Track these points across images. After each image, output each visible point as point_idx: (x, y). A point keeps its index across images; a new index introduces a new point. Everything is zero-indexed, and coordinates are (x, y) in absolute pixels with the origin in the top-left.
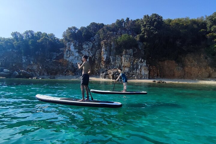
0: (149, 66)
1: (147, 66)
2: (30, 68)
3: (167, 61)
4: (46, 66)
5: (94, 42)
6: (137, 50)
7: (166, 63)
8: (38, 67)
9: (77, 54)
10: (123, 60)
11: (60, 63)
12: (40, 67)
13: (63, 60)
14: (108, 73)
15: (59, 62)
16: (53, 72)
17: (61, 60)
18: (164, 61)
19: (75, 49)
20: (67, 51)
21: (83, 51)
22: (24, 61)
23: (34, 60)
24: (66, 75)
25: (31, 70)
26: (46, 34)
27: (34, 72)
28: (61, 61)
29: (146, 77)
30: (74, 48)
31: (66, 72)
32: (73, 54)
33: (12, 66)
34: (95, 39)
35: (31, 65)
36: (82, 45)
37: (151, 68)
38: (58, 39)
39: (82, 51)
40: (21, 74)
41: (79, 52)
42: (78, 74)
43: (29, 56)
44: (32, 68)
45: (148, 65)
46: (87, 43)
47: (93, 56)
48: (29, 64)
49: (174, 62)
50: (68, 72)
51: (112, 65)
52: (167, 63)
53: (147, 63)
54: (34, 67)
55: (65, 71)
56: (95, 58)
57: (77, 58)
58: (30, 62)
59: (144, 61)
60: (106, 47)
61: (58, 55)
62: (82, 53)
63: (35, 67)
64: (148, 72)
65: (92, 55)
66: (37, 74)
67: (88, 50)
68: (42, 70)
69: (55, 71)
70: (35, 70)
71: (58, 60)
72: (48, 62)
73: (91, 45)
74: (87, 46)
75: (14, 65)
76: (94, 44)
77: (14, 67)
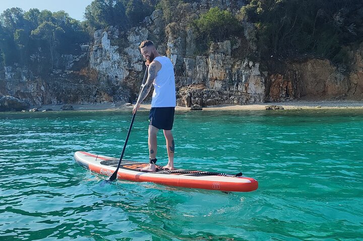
0: (266, 75)
1: (262, 75)
2: (22, 91)
3: (312, 61)
4: (54, 85)
5: (152, 28)
6: (239, 41)
7: (309, 66)
8: (38, 87)
9: (117, 57)
10: (210, 66)
11: (83, 77)
12: (43, 88)
13: (89, 69)
14: (180, 94)
15: (80, 74)
16: (69, 95)
17: (83, 71)
18: (306, 60)
19: (112, 44)
20: (96, 51)
21: (130, 48)
22: (8, 76)
23: (29, 72)
24: (96, 101)
25: (23, 95)
26: (49, 13)
27: (32, 97)
28: (84, 72)
29: (258, 100)
30: (109, 43)
31: (96, 95)
32: (109, 57)
34: (153, 21)
35: (24, 83)
36: (125, 37)
37: (273, 80)
38: (76, 23)
39: (126, 50)
40: (6, 104)
41: (120, 51)
42: (120, 99)
43: (17, 64)
44: (26, 89)
45: (266, 73)
46: (136, 30)
48: (20, 82)
49: (328, 62)
50: (101, 95)
51: (188, 76)
52: (313, 67)
53: (261, 69)
54: (29, 88)
55: (94, 93)
57: (116, 65)
58: (20, 77)
59: (254, 65)
60: (175, 38)
61: (78, 60)
62: (127, 54)
63: (32, 88)
64: (264, 88)
66: (37, 101)
68: (46, 94)
69: (73, 94)
70: (32, 94)
71: (79, 70)
72: (57, 76)
73: (145, 35)
74: (138, 37)
76: (151, 31)
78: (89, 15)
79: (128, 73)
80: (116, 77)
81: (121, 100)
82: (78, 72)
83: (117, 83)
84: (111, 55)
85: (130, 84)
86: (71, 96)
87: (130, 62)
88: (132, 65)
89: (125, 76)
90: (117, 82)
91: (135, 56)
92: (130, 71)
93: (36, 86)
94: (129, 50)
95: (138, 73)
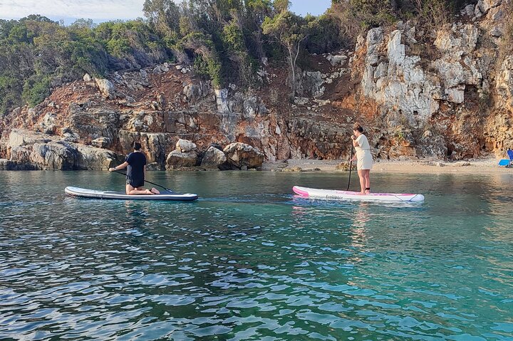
2: (248, 134)
4: (299, 125)
5: (483, 25)
8: (272, 129)
9: (417, 76)
11: (348, 112)
12: (278, 130)
13: (358, 98)
15: (344, 107)
16: (332, 144)
17: (348, 100)
19: (408, 54)
20: (375, 65)
21: (442, 60)
22: (223, 107)
23: (258, 102)
24: (380, 156)
25: (248, 140)
27: (261, 146)
28: (349, 102)
30: (403, 50)
31: (378, 144)
33: (186, 126)
34: (484, 13)
35: (250, 121)
36: (429, 40)
39: (434, 64)
41: (424, 66)
42: (429, 153)
43: (233, 87)
44: (254, 132)
46: (453, 28)
47: (482, 80)
48: (243, 119)
50: (390, 144)
54: (257, 130)
56: (491, 87)
57: (417, 90)
58: (243, 111)
61: (329, 81)
62: (437, 72)
63: (261, 130)
65: (479, 76)
66: (269, 155)
67: (463, 56)
68: (283, 140)
69: (338, 142)
70: (262, 140)
71: (341, 100)
72: (303, 108)
73: (472, 37)
74: (458, 41)
75: (192, 124)
76: (483, 31)
77: (193, 129)
79: (437, 106)
80: (416, 112)
81: (431, 155)
82: (338, 103)
83: (418, 124)
84: (406, 74)
85: (442, 126)
86: (334, 146)
87: (442, 86)
88: (446, 92)
89: (432, 111)
90: (418, 122)
91: (454, 76)
92: (441, 102)
93: (267, 127)
94: (441, 64)
95: (455, 105)
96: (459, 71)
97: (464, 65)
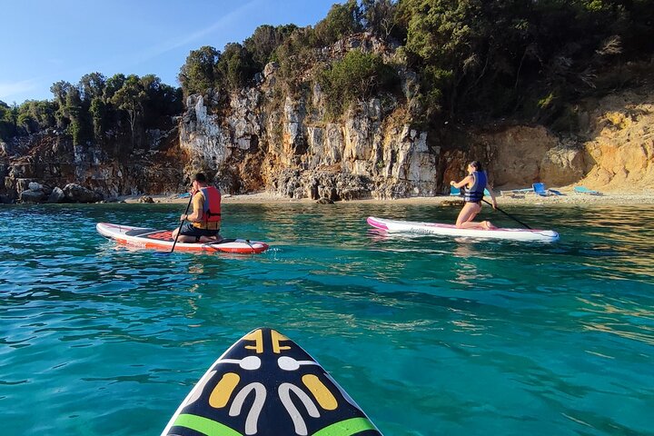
0: (438, 152)
1: (431, 152)
2: (94, 178)
3: (514, 130)
4: (134, 170)
5: (263, 88)
6: (394, 99)
7: (509, 138)
8: (115, 173)
9: (215, 130)
10: (348, 138)
11: (170, 159)
12: (120, 174)
13: (178, 148)
14: (302, 181)
15: (168, 155)
16: (152, 184)
17: (172, 150)
18: (503, 129)
19: (209, 113)
20: (188, 123)
21: (233, 117)
22: (78, 158)
23: (103, 153)
25: (95, 183)
27: (106, 186)
28: (172, 152)
29: (425, 191)
30: (206, 111)
32: (204, 131)
33: (52, 173)
34: (265, 79)
35: (96, 167)
36: (228, 101)
37: (449, 160)
38: (169, 90)
39: (228, 120)
40: (70, 194)
41: (219, 122)
43: (89, 143)
44: (99, 175)
45: (437, 149)
46: (242, 93)
47: (261, 131)
48: (91, 166)
49: (543, 131)
51: (314, 154)
52: (515, 138)
53: (429, 142)
54: (103, 174)
56: (267, 136)
57: (214, 141)
58: (92, 161)
59: (418, 136)
60: (296, 99)
61: (166, 136)
62: (229, 126)
63: (106, 174)
64: (434, 172)
65: (259, 128)
66: (113, 192)
67: (247, 113)
68: (125, 181)
69: (156, 182)
70: (106, 182)
71: (166, 150)
72: (138, 157)
73: (254, 98)
74: (244, 101)
75: (55, 172)
76: (263, 93)
77: (56, 175)
78: (184, 78)
79: (230, 153)
80: (214, 158)
82: (165, 153)
83: (215, 167)
84: (207, 128)
85: (232, 168)
86: (154, 185)
87: (232, 137)
88: (236, 141)
89: (226, 157)
90: (215, 165)
91: (240, 129)
92: (233, 149)
93: (111, 172)
94: (232, 120)
95: (244, 152)
96: (243, 124)
97: (248, 120)
